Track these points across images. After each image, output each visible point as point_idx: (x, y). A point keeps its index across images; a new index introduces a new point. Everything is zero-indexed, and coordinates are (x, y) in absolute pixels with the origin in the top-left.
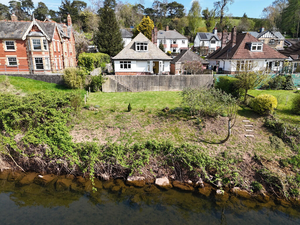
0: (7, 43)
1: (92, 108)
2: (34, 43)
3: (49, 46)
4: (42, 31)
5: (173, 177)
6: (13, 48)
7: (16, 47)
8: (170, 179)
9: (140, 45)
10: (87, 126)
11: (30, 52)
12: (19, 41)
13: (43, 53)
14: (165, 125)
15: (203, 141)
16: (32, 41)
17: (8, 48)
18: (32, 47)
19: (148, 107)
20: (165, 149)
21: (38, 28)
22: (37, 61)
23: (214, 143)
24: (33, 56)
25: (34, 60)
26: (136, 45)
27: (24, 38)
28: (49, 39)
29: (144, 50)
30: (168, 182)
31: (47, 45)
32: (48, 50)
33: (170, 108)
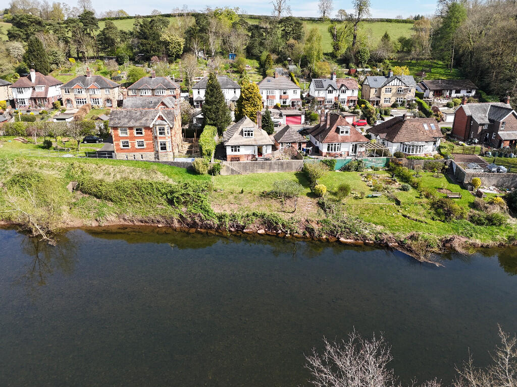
0: (137, 130)
1: (219, 191)
2: (159, 130)
3: (171, 131)
4: (166, 120)
5: (266, 230)
6: (141, 133)
7: (144, 133)
8: (265, 230)
9: (247, 133)
10: (218, 202)
11: (156, 137)
12: (147, 128)
13: (167, 138)
14: (264, 202)
15: (284, 212)
16: (158, 129)
17: (137, 133)
18: (158, 133)
19: (254, 190)
20: (263, 216)
21: (162, 117)
22: (161, 144)
23: (288, 213)
24: (158, 140)
25: (159, 144)
26: (244, 133)
27: (151, 126)
28: (171, 126)
29: (250, 136)
30: (264, 232)
31: (169, 131)
32: (170, 134)
33: (267, 191)
